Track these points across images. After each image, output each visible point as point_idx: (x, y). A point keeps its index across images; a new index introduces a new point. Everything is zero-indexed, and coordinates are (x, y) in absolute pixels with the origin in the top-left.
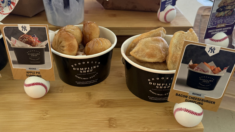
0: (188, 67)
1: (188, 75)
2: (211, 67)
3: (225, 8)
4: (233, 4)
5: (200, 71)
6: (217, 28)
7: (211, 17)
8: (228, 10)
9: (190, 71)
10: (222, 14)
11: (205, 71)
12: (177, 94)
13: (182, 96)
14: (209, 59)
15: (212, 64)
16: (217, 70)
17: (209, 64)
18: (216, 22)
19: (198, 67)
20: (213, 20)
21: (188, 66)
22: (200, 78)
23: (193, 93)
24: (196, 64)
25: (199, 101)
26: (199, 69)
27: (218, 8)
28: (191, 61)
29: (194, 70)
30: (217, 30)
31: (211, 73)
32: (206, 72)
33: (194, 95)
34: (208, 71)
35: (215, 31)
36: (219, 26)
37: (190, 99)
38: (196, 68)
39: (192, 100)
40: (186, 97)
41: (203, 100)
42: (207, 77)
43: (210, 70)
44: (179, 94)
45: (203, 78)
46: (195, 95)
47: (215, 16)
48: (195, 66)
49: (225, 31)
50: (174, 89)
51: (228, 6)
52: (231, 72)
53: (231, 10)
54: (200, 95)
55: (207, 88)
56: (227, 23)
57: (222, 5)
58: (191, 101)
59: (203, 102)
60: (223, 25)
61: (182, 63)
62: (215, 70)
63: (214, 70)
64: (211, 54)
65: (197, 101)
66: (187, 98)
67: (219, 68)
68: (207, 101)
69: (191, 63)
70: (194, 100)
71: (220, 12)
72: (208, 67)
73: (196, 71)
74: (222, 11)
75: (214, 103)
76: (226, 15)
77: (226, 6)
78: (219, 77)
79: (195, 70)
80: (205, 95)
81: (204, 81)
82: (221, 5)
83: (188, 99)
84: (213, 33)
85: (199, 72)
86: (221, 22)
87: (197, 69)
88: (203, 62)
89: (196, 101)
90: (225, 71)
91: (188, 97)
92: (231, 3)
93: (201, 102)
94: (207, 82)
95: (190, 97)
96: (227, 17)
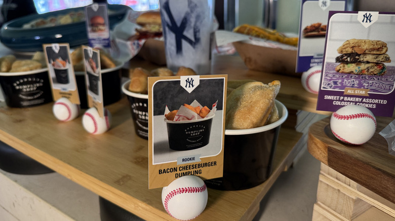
0: (165, 119)
1: (168, 132)
2: (195, 110)
3: (357, 57)
4: (378, 53)
5: (183, 119)
6: (345, 94)
7: (326, 70)
8: (368, 62)
9: (169, 125)
10: (352, 67)
11: (190, 118)
12: (160, 172)
13: (168, 171)
14: (189, 98)
15: (195, 103)
16: (204, 111)
17: (192, 104)
18: (340, 81)
19: (178, 115)
20: (331, 75)
21: (165, 117)
22: (186, 130)
23: (183, 160)
24: (175, 111)
25: (195, 169)
26: (181, 118)
27: (339, 55)
28: (167, 108)
29: (174, 121)
30: (346, 99)
31: (198, 119)
32: (191, 120)
33: (185, 163)
34: (193, 117)
35: (343, 100)
36: (350, 92)
37: (182, 172)
38: (176, 117)
39: (185, 171)
40: (175, 169)
41: (199, 165)
42: (194, 126)
43: (196, 115)
44: (164, 170)
45: (190, 130)
46: (187, 162)
47: (334, 69)
48: (174, 114)
49: (371, 106)
50: (153, 164)
51: (365, 54)
52: (222, 109)
53: (377, 64)
54: (194, 159)
55: (200, 144)
56: (371, 90)
57: (350, 50)
58: (184, 174)
59: (201, 168)
60: (362, 93)
61: (154, 115)
62: (202, 113)
63: (200, 112)
64: (190, 90)
65: (192, 170)
66: (176, 171)
67: (206, 107)
68: (206, 165)
69: (167, 111)
70: (187, 171)
71: (347, 64)
72: (192, 109)
73: (178, 122)
74: (351, 62)
75: (215, 163)
76: (366, 73)
77: (360, 54)
78: (210, 121)
79: (176, 120)
80: (200, 155)
81: (193, 134)
82: (347, 50)
83: (178, 172)
84: (338, 103)
85: (181, 121)
86: (354, 85)
87: (179, 118)
88: (184, 105)
89: (190, 170)
90: (214, 108)
91: (178, 169)
92: (373, 49)
93: (198, 169)
94: (196, 134)
95: (181, 169)
96: (369, 77)
